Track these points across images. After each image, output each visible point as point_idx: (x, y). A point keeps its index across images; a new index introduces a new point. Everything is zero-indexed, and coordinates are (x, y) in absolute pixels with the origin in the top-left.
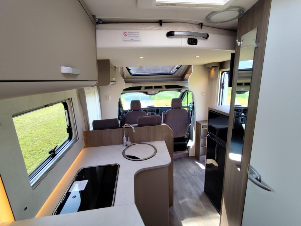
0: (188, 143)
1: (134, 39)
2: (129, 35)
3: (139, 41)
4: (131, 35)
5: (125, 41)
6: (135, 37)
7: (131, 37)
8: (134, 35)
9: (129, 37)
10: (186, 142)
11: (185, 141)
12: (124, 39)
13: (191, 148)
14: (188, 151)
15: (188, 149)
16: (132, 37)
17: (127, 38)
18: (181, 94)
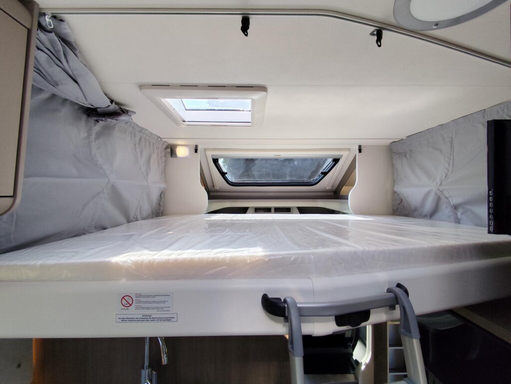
0: (353, 351)
1: (155, 313)
2: (140, 302)
3: (168, 319)
4: (146, 302)
5: (123, 320)
6: (158, 308)
7: (143, 308)
8: (154, 302)
9: (137, 308)
10: (350, 350)
11: (346, 347)
12: (122, 316)
13: (363, 367)
14: (356, 377)
15: (356, 371)
16: (147, 308)
17: (132, 312)
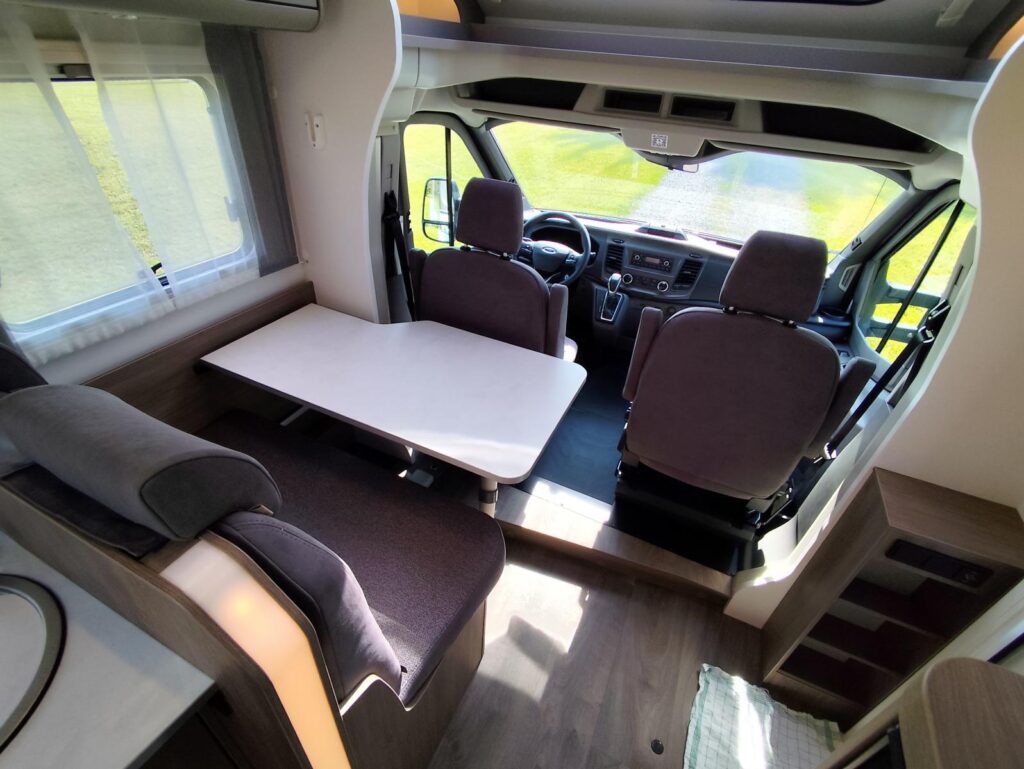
18: (905, 196)
